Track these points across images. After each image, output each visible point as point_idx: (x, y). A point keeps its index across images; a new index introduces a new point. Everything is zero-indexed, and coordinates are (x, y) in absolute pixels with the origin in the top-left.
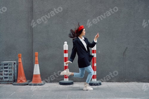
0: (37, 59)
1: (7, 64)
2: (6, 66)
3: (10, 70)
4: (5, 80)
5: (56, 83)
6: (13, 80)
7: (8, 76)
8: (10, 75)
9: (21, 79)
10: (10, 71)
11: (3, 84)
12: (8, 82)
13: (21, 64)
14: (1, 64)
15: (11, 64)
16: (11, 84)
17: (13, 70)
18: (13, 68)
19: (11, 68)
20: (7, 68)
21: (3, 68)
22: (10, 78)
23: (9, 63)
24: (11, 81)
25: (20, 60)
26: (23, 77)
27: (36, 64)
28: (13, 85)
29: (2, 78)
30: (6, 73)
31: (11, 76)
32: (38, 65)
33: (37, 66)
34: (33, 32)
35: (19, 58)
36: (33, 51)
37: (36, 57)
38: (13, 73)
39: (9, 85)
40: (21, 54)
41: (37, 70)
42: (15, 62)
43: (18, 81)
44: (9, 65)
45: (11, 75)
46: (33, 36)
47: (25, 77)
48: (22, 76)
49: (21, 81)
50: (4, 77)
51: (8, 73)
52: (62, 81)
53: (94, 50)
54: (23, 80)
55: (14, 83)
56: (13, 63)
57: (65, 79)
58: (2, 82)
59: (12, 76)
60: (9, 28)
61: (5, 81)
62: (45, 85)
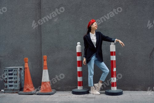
0: (45, 63)
1: (12, 70)
2: (10, 72)
3: (16, 76)
4: (9, 88)
5: (69, 92)
6: (19, 88)
7: (13, 84)
8: (15, 82)
9: (28, 87)
10: (15, 78)
11: (8, 93)
12: (13, 91)
13: (28, 69)
14: (6, 70)
15: (16, 69)
16: (17, 93)
17: (19, 77)
18: (18, 75)
19: (16, 74)
20: (11, 74)
21: (8, 74)
22: (15, 86)
23: (14, 68)
24: (17, 90)
25: (27, 65)
26: (31, 85)
27: (45, 69)
28: (18, 94)
29: (7, 86)
30: (10, 80)
31: (16, 84)
32: (47, 71)
33: (45, 71)
34: (41, 32)
35: (26, 62)
36: (41, 54)
37: (44, 62)
38: (19, 80)
39: (14, 94)
40: (27, 58)
41: (46, 77)
42: (21, 67)
43: (25, 89)
44: (14, 71)
45: (17, 82)
46: (41, 36)
47: (32, 84)
48: (29, 84)
49: (28, 89)
50: (9, 85)
51: (13, 80)
52: (75, 90)
53: (113, 52)
54: (30, 89)
55: (20, 92)
56: (19, 69)
57: (78, 87)
58: (7, 91)
59: (18, 84)
60: (15, 28)
61: (11, 90)
62: (55, 94)
